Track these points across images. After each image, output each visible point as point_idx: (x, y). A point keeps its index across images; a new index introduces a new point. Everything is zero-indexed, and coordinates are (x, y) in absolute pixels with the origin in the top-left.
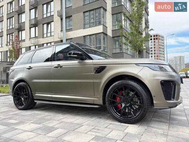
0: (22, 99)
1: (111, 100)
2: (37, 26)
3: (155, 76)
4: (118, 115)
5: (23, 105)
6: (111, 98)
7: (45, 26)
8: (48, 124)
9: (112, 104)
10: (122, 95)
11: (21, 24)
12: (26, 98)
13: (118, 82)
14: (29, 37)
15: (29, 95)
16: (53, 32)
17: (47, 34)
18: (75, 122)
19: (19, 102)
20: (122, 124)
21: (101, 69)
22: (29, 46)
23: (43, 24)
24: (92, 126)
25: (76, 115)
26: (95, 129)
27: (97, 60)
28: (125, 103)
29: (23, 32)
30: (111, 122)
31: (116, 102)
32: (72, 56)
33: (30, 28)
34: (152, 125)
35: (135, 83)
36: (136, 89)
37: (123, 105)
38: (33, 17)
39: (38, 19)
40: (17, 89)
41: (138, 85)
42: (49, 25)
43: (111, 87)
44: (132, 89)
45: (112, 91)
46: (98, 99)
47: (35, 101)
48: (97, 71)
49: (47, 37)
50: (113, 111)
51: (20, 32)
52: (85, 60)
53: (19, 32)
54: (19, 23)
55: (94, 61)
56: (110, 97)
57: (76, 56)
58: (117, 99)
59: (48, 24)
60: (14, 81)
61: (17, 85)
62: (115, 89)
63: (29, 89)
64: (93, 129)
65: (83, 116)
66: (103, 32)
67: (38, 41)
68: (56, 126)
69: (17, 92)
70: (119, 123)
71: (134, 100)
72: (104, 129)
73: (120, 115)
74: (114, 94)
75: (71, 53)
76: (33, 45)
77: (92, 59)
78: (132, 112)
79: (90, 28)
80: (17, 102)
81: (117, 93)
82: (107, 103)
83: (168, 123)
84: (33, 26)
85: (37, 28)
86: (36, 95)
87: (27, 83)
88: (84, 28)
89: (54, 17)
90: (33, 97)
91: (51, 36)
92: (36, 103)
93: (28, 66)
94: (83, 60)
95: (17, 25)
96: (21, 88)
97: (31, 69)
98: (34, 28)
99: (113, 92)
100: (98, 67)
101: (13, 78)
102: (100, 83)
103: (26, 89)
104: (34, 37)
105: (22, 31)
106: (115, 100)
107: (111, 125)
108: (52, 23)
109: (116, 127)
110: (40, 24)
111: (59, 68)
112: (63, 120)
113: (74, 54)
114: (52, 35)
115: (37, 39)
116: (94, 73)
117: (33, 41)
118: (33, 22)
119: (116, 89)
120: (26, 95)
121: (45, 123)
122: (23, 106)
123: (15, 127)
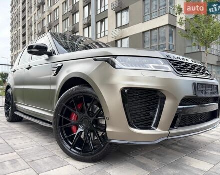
2: (91, 26)
16: (107, 31)
17: (101, 34)
23: (97, 23)
28: (83, 126)
31: (70, 122)
33: (84, 29)
37: (80, 129)
38: (87, 15)
49: (101, 37)
54: (73, 25)
58: (72, 116)
59: (102, 21)
74: (67, 108)
79: (151, 21)
86: (17, 105)
88: (144, 22)
89: (109, 11)
95: (71, 27)
97: (15, 72)
105: (76, 33)
114: (106, 35)
116: (52, 76)
118: (86, 22)
119: (72, 99)
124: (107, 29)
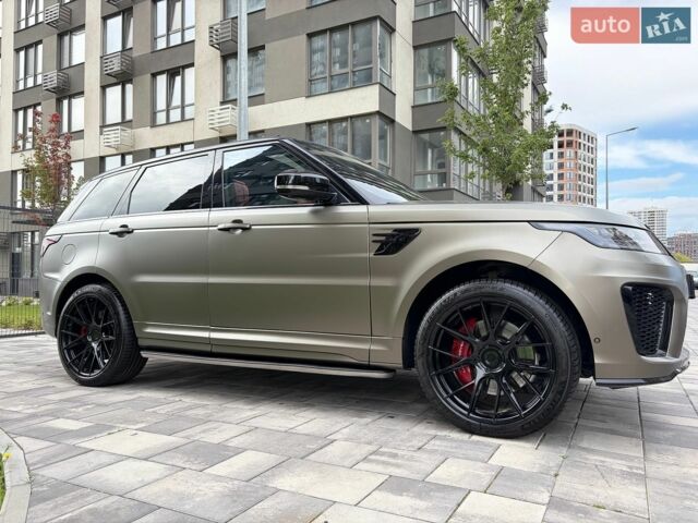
0: (94, 345)
1: (434, 352)
2: (130, 81)
3: (599, 265)
4: (459, 408)
5: (96, 366)
6: (434, 345)
7: (162, 80)
8: (202, 435)
9: (438, 367)
10: (477, 334)
11: (70, 72)
12: (109, 343)
13: (462, 287)
14: (98, 123)
15: (120, 329)
16: (192, 105)
17: (168, 111)
18: (302, 429)
19: (79, 358)
20: (475, 438)
21: (397, 240)
22: (96, 154)
23: (154, 75)
24: (369, 443)
25: (299, 407)
26: (383, 454)
27: (384, 205)
28: (485, 364)
29: (78, 103)
30: (433, 432)
31: (451, 360)
32: (290, 187)
33: (104, 88)
34: (585, 444)
35: (526, 291)
36: (532, 311)
37: (481, 373)
38: (115, 45)
39: (135, 54)
40: (72, 311)
41: (537, 298)
42: (178, 79)
43: (437, 304)
44: (516, 314)
45: (441, 321)
46: (383, 349)
47: (144, 354)
48: (383, 244)
49: (168, 122)
50: (441, 392)
51: (66, 102)
52: (339, 202)
53: (59, 101)
54: (60, 69)
55: (372, 209)
56: (432, 343)
57: (306, 188)
58: (457, 348)
59: (173, 73)
60: (62, 277)
61: (75, 295)
62: (452, 310)
63: (120, 309)
64: (374, 453)
65: (324, 410)
66: (378, 112)
67: (134, 138)
68: (234, 443)
69: (75, 319)
70: (466, 436)
71: (521, 355)
72: (414, 454)
73: (467, 406)
74: (446, 332)
75: (287, 178)
76: (115, 152)
77: (362, 202)
78: (512, 395)
79: (332, 95)
80: (74, 357)
81: (457, 327)
82: (419, 361)
83: (637, 437)
84: (114, 80)
85: (129, 87)
86: (149, 330)
87: (113, 288)
88: (310, 96)
89: (197, 47)
90: (135, 339)
91: (183, 119)
92: (147, 359)
93: (115, 223)
94: (331, 205)
95: (53, 74)
96: (90, 306)
97: (127, 236)
98: (119, 87)
99: (444, 324)
100: (390, 232)
101: (56, 270)
102: (395, 290)
103: (111, 309)
104: (119, 120)
105: (71, 97)
106: (449, 351)
107: (438, 442)
108: (189, 73)
109: (456, 448)
110: (141, 74)
111: (240, 231)
112: (254, 423)
113: (298, 181)
114: (187, 117)
115: (129, 131)
116: (372, 255)
117: (114, 136)
118: (116, 66)
119: (455, 312)
120: (107, 330)
121: (189, 432)
122: (97, 372)
123: (83, 445)
124: (189, 99)
